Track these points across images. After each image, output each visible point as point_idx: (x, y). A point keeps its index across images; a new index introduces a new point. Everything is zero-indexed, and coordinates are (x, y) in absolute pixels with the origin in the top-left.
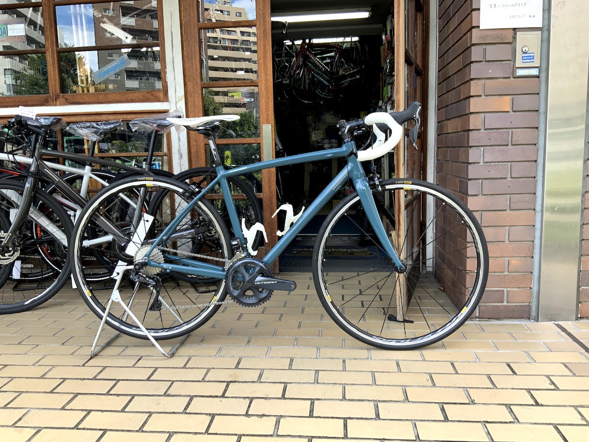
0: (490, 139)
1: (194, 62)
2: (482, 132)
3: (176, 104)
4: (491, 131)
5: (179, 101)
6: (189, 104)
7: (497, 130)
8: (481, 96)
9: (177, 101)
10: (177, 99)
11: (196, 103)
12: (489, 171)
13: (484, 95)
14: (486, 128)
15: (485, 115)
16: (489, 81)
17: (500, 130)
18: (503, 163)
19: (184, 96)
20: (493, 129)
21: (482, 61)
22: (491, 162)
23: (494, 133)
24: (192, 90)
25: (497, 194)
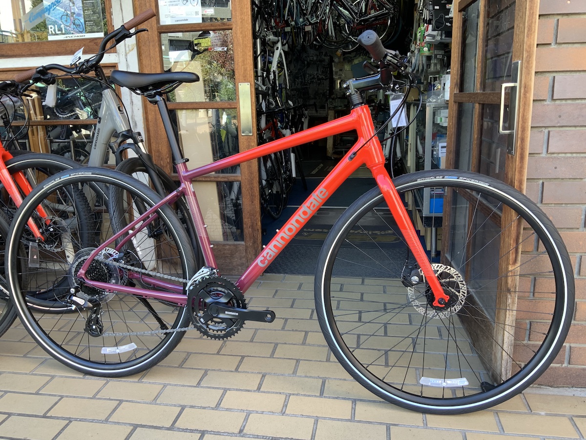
0: (560, 116)
2: (548, 105)
3: (126, 55)
4: (564, 102)
5: (130, 51)
6: (143, 56)
7: (574, 102)
9: (127, 52)
10: (127, 49)
11: (152, 54)
12: (556, 168)
13: (556, 43)
14: (554, 98)
15: (554, 77)
16: (565, 17)
17: (578, 102)
18: (579, 155)
19: (136, 45)
20: (566, 99)
22: (559, 153)
23: (567, 106)
24: (146, 36)
25: (565, 204)
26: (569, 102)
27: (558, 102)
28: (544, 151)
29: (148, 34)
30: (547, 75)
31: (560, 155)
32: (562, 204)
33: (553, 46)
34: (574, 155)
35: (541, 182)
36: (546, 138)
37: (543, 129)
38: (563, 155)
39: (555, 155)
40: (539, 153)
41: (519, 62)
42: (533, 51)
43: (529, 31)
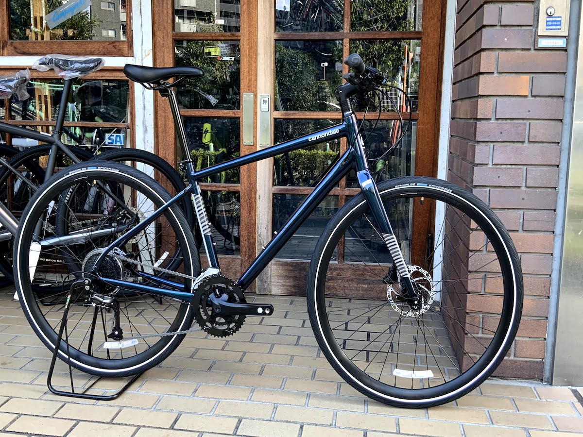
2: (492, 123)
3: (143, 60)
4: (504, 121)
5: (146, 56)
7: (512, 122)
8: (493, 73)
9: (143, 57)
10: (144, 54)
12: (499, 177)
13: (498, 72)
14: (497, 118)
15: (497, 100)
16: (504, 52)
17: (515, 121)
18: (516, 167)
19: (151, 50)
20: (506, 119)
21: (496, 25)
22: (501, 164)
23: (507, 125)
24: (161, 42)
25: (508, 209)
26: (509, 121)
27: (500, 121)
28: (490, 163)
29: (164, 40)
30: (492, 98)
31: (503, 166)
32: (505, 209)
33: (495, 75)
34: (513, 166)
35: (488, 189)
36: (491, 151)
37: (489, 143)
38: (505, 166)
39: (499, 166)
40: (487, 164)
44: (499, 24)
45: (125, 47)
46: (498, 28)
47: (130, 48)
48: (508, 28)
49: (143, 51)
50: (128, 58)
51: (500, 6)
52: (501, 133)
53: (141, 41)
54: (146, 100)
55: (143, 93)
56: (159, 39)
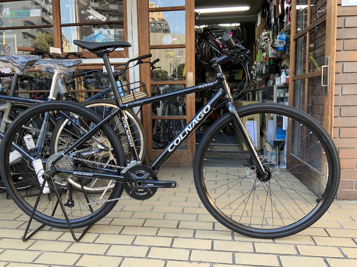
1: (145, 33)
2: (341, 75)
9: (134, 57)
12: (346, 101)
13: (343, 50)
14: (344, 72)
15: (343, 64)
16: (347, 40)
17: (353, 74)
18: (355, 96)
19: (138, 54)
20: (349, 73)
21: (342, 28)
22: (346, 95)
23: (349, 76)
24: (143, 50)
25: (351, 116)
26: (350, 74)
27: (345, 74)
28: (341, 94)
29: (145, 50)
30: (340, 63)
31: (347, 96)
32: (349, 116)
33: (342, 51)
34: (353, 96)
35: (339, 107)
36: (341, 89)
37: (340, 85)
38: (348, 96)
39: (345, 96)
40: (338, 95)
41: (329, 57)
42: (334, 53)
43: (332, 45)
44: (344, 27)
45: (124, 53)
46: (343, 29)
47: (127, 54)
48: (348, 29)
49: (134, 55)
50: (126, 58)
51: (344, 18)
52: (346, 80)
53: (132, 50)
54: (135, 78)
55: (134, 75)
56: (142, 49)
